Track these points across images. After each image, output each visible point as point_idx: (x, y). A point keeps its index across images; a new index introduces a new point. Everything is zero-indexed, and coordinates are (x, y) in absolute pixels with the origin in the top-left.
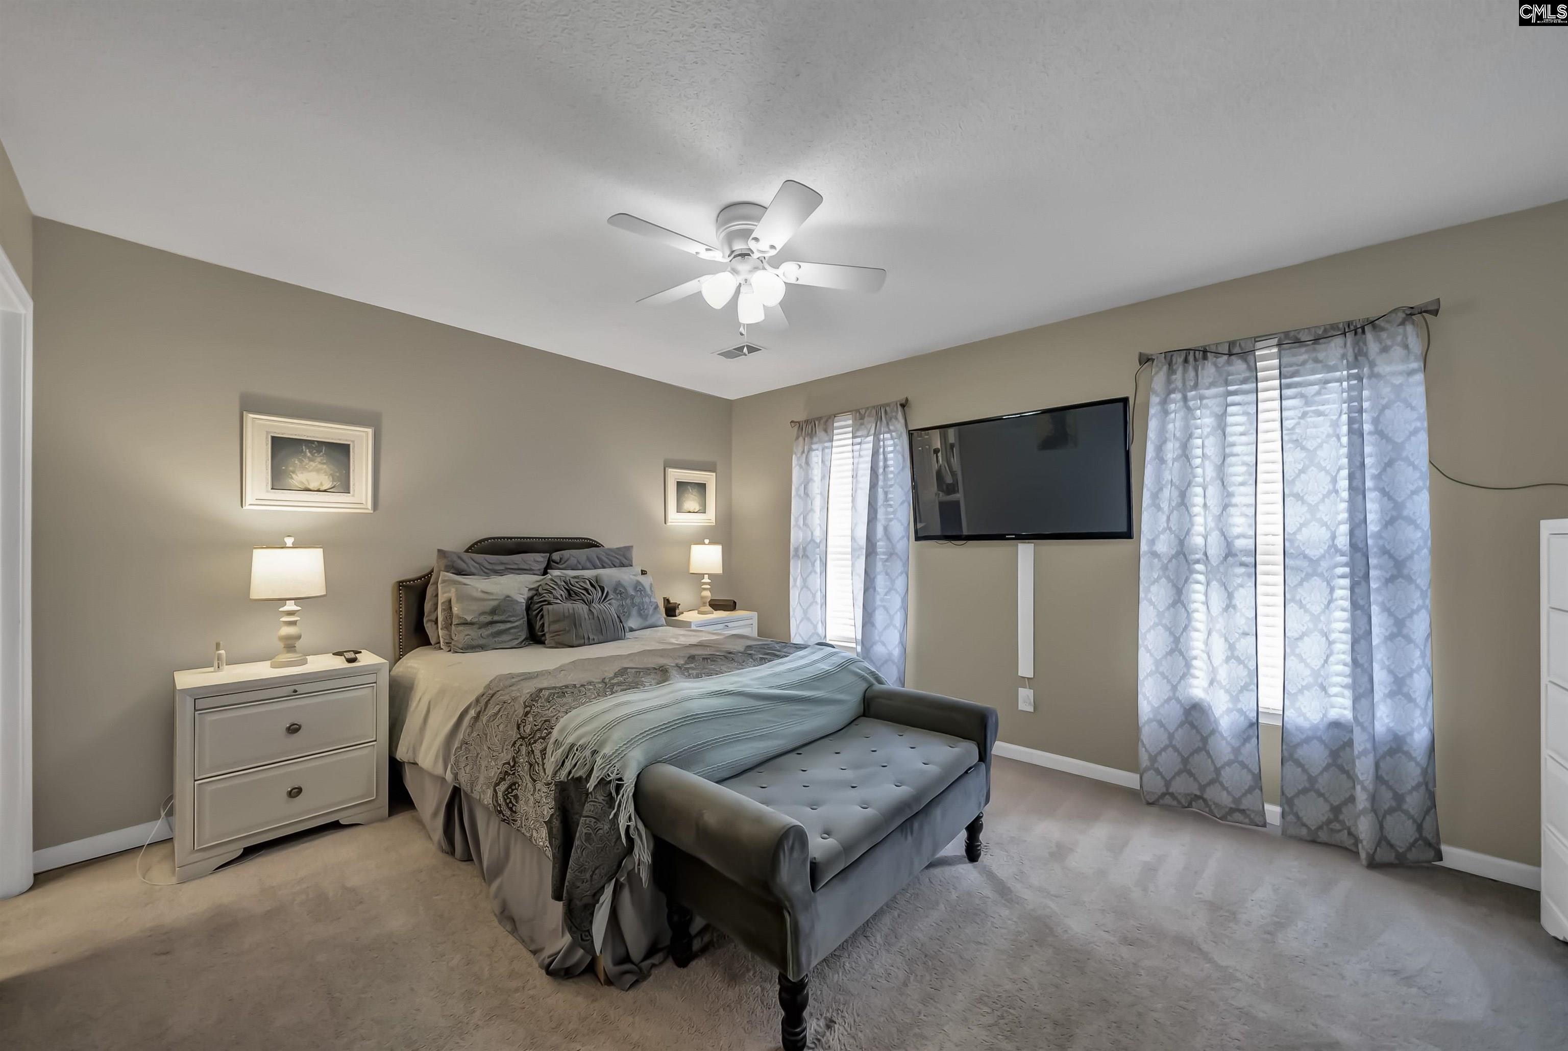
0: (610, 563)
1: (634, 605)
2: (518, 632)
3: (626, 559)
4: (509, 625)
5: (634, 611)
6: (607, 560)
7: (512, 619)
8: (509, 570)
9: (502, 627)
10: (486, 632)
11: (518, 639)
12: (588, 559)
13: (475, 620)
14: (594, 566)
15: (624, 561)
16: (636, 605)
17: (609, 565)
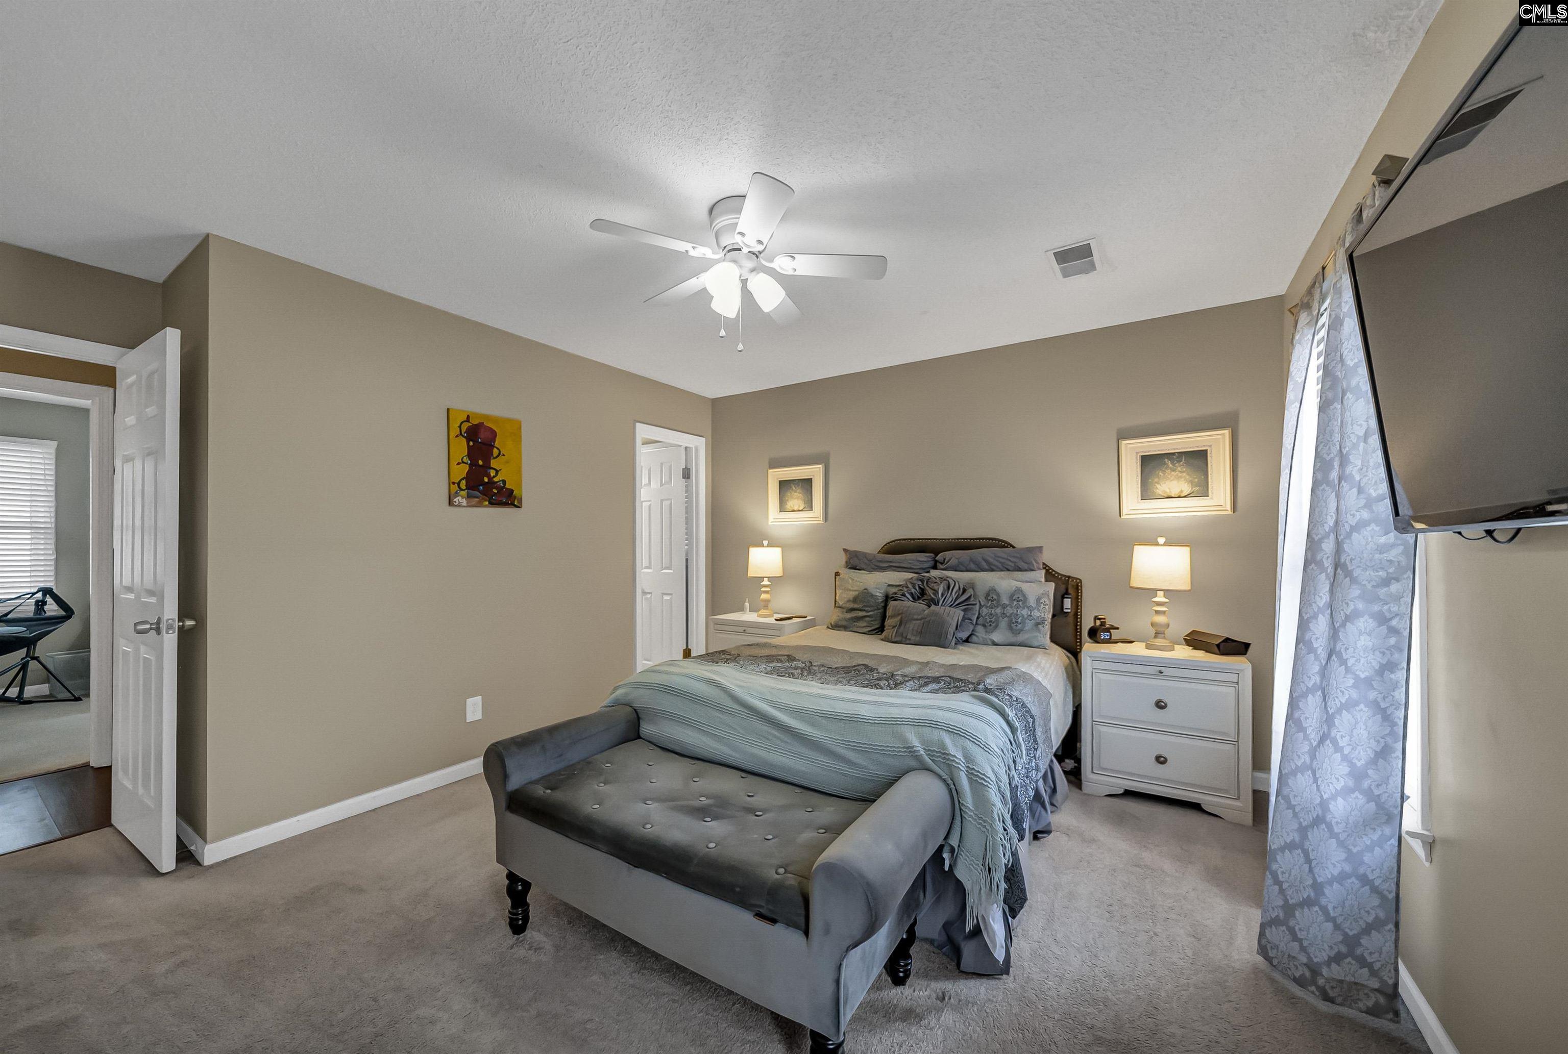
0: (999, 565)
1: (1004, 615)
2: (872, 621)
3: (1026, 563)
4: (864, 614)
5: (1003, 623)
6: (996, 563)
7: (866, 609)
8: (893, 568)
9: (861, 614)
10: (849, 615)
11: (871, 627)
12: (972, 560)
13: (844, 606)
14: (980, 568)
15: (1022, 565)
16: (1006, 616)
17: (998, 567)
